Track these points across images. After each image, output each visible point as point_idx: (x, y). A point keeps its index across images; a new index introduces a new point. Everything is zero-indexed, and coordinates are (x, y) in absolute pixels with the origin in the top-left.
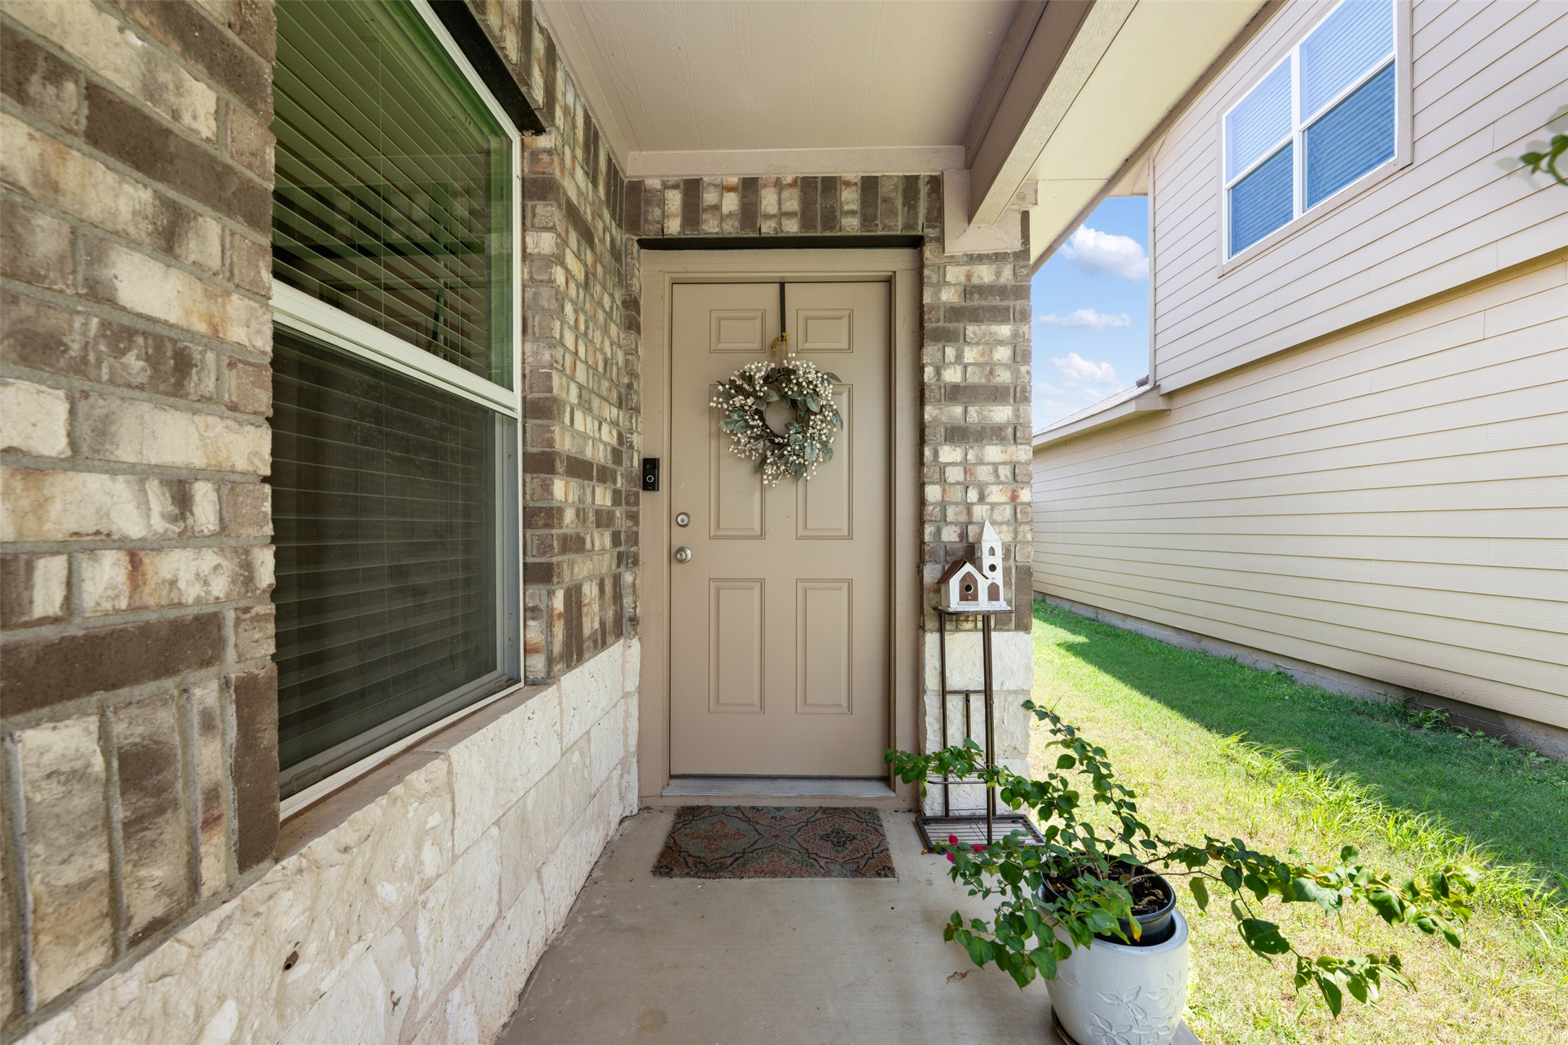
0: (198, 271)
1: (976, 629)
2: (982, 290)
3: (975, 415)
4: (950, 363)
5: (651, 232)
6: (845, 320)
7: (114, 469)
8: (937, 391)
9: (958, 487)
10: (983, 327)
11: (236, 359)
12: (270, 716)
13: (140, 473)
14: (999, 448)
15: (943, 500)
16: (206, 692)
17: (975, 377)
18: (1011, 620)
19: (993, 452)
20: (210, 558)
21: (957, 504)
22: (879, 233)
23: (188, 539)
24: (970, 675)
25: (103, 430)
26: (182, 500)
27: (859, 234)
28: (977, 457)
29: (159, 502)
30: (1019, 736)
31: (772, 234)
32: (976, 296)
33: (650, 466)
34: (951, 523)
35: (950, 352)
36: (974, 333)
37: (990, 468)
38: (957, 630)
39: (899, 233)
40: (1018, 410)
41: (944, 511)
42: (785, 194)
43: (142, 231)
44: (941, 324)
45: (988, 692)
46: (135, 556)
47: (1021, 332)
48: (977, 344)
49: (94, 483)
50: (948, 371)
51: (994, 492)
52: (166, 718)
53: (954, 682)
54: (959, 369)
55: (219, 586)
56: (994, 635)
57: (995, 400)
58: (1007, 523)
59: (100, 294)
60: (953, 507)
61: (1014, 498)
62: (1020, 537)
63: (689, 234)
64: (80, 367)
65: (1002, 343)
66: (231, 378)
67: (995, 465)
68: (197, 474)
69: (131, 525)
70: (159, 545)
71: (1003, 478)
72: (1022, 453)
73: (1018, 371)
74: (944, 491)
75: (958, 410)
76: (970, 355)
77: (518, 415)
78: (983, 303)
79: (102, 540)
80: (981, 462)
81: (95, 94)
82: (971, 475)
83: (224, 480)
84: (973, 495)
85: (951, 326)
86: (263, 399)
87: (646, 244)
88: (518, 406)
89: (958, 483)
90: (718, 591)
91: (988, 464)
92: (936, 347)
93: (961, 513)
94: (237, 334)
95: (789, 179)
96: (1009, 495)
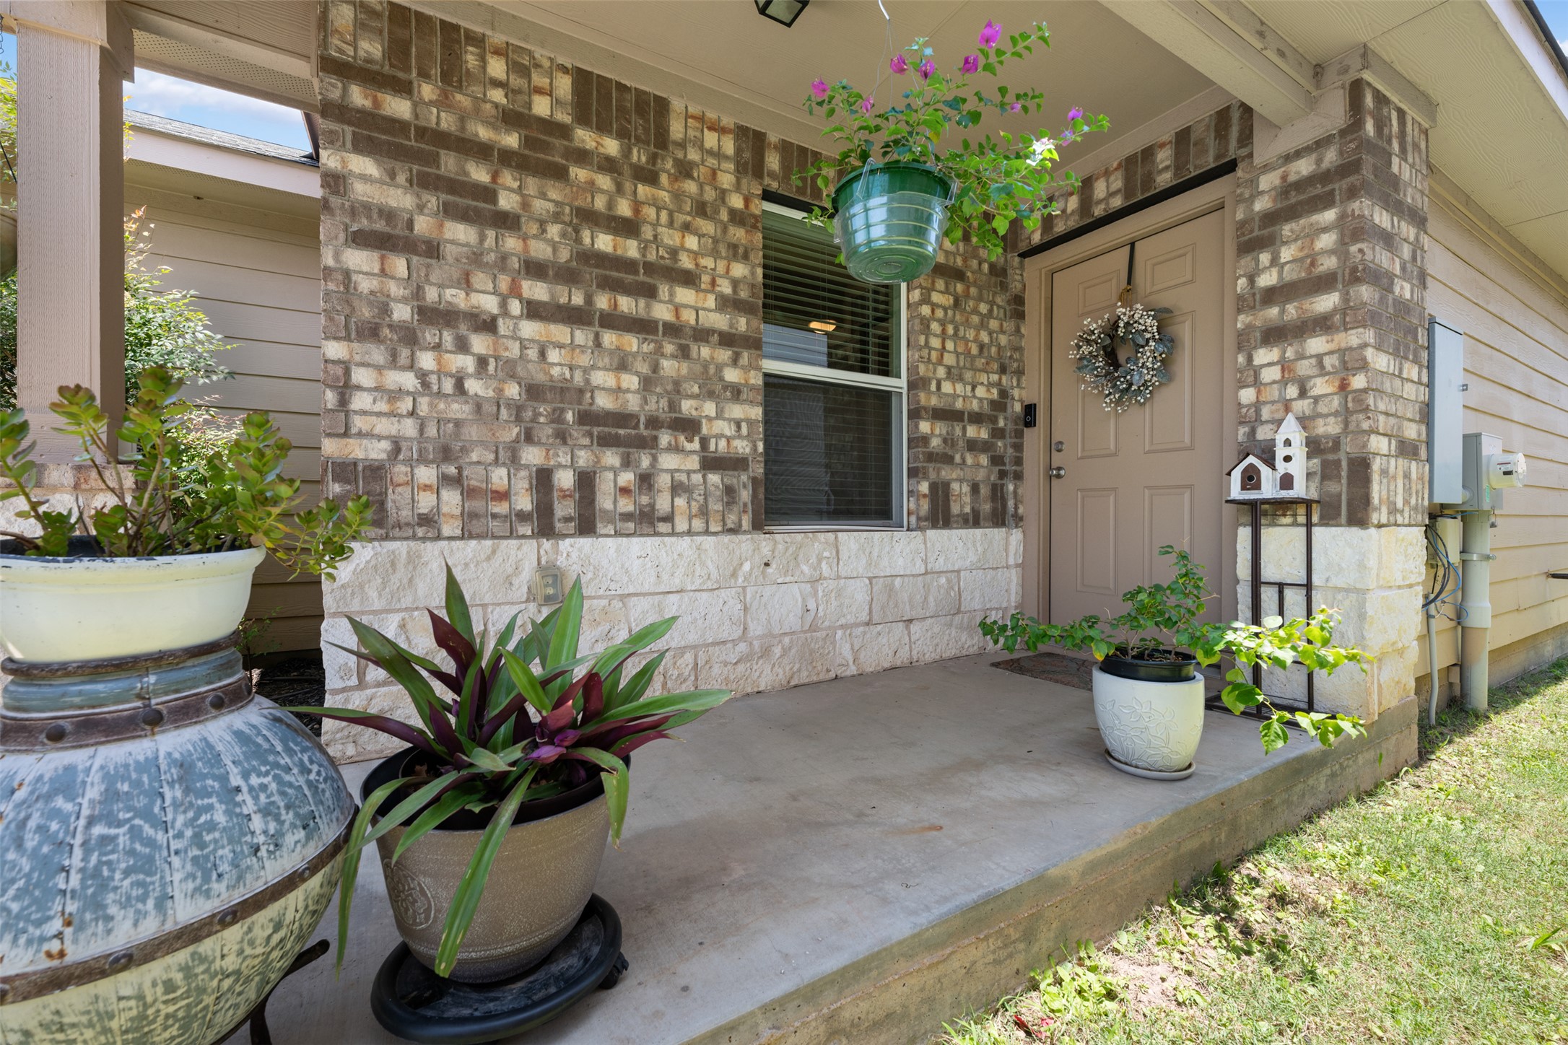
0: (743, 368)
1: (1295, 524)
2: (1300, 185)
3: (1293, 311)
4: (1266, 268)
5: (1023, 246)
6: (1189, 257)
7: (724, 419)
8: (1251, 299)
9: (1275, 386)
10: (1302, 222)
11: (752, 388)
12: (761, 490)
13: (730, 420)
14: (1324, 338)
15: (1258, 401)
16: (744, 478)
17: (1291, 274)
18: (1339, 515)
19: (1316, 344)
20: (745, 443)
21: (1273, 402)
22: (1193, 174)
23: (740, 437)
24: (1287, 569)
25: (722, 411)
26: (739, 427)
27: (1175, 183)
28: (1297, 352)
29: (734, 427)
30: (1352, 637)
31: (1103, 214)
32: (1293, 193)
33: (1030, 410)
34: (1267, 422)
35: (1265, 258)
36: (1292, 231)
37: (1313, 361)
38: (1274, 524)
39: (1212, 165)
40: (1348, 293)
41: (1258, 412)
42: (1112, 178)
43: (729, 362)
44: (1256, 233)
45: (1308, 586)
46: (728, 440)
47: (1349, 211)
48: (1295, 240)
49: (720, 423)
50: (1263, 276)
51: (1318, 384)
52: (735, 481)
53: (1268, 573)
54: (1275, 271)
55: (748, 450)
56: (1316, 530)
57: (1316, 291)
58: (1336, 414)
59: (721, 379)
60: (1268, 406)
61: (1343, 387)
62: (1352, 427)
63: (1047, 238)
64: (718, 397)
65: (1325, 230)
66: (751, 394)
67: (1319, 358)
68: (742, 420)
69: (728, 433)
70: (734, 438)
71: (1329, 368)
72: (1354, 337)
73: (1347, 252)
74: (1259, 392)
75: (1274, 311)
76: (1286, 254)
77: (905, 391)
78: (1302, 197)
79: (722, 436)
80: (1301, 356)
81: (721, 334)
82: (1289, 372)
83: (750, 422)
84: (1292, 391)
85: (1265, 232)
86: (760, 398)
87: (1023, 255)
88: (905, 385)
89: (1274, 382)
90: (1083, 498)
91: (1311, 357)
92: (1249, 258)
93: (1278, 410)
94: (752, 381)
95: (1115, 165)
96: (1337, 384)
